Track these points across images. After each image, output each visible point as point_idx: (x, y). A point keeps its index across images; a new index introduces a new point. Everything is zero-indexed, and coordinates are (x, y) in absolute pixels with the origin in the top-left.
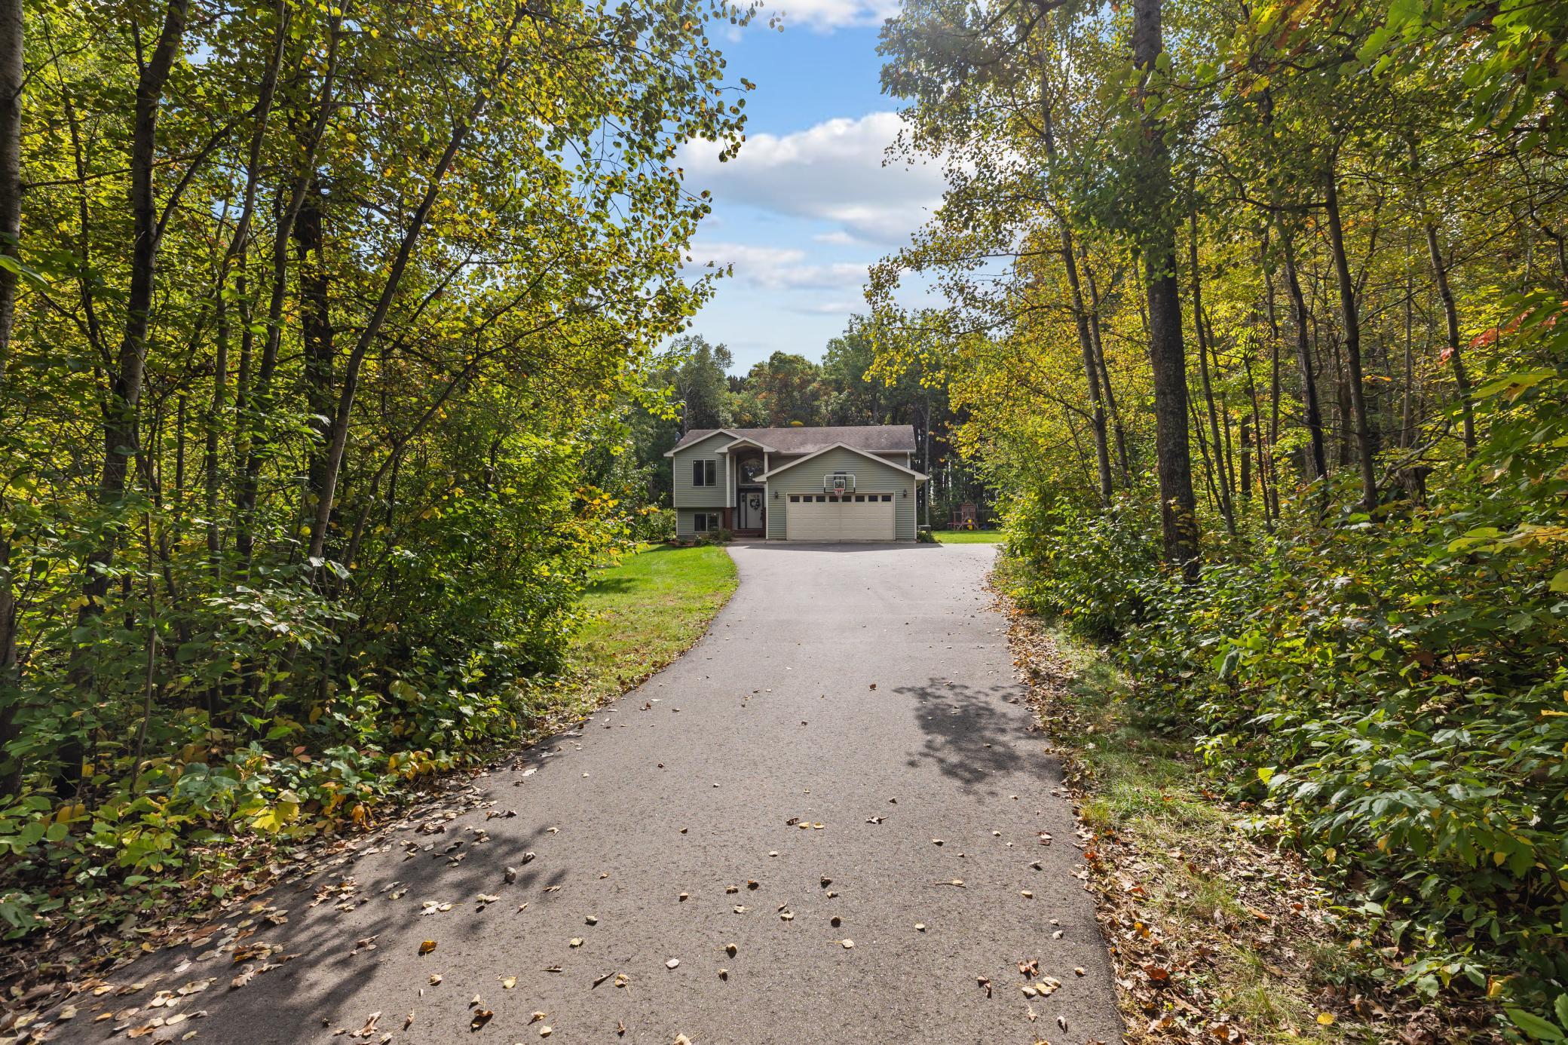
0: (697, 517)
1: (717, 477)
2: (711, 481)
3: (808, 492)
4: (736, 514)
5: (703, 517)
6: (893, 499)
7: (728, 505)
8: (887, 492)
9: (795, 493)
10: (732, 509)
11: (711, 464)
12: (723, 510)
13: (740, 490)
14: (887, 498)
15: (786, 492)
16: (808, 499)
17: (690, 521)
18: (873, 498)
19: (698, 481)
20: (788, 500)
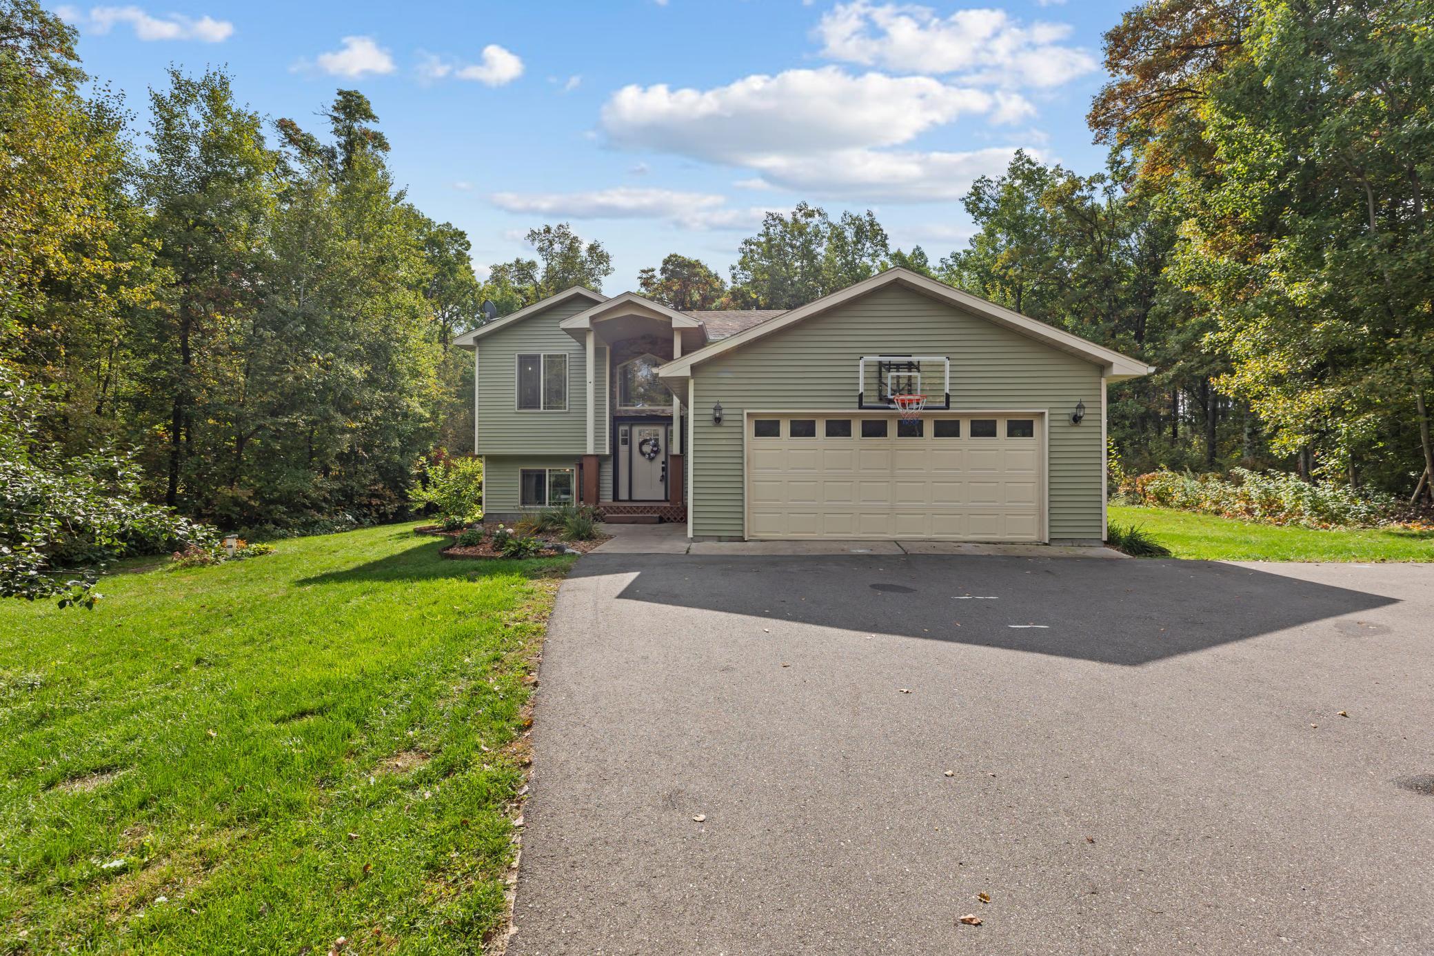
0: (526, 475)
1: (570, 390)
2: (556, 397)
3: (803, 410)
4: (608, 469)
5: (540, 477)
6: (1042, 430)
7: (590, 450)
8: (1021, 409)
9: (767, 410)
10: (600, 459)
11: (555, 362)
12: (579, 461)
13: (616, 420)
14: (1021, 428)
15: (743, 412)
16: (803, 428)
17: (513, 482)
18: (983, 428)
19: (528, 401)
20: (749, 429)
